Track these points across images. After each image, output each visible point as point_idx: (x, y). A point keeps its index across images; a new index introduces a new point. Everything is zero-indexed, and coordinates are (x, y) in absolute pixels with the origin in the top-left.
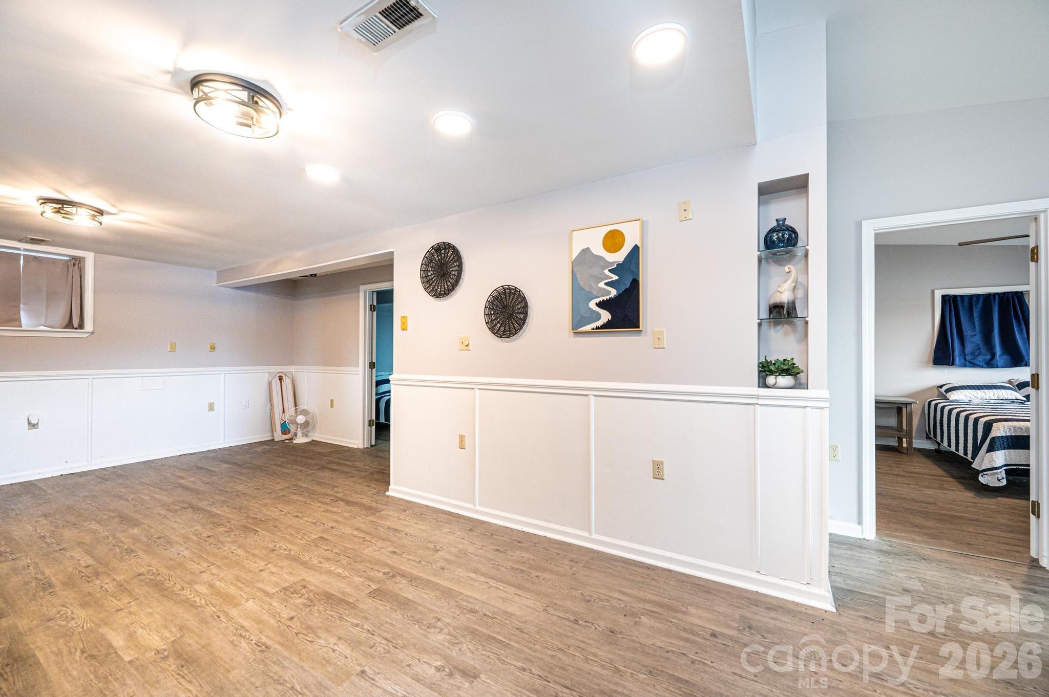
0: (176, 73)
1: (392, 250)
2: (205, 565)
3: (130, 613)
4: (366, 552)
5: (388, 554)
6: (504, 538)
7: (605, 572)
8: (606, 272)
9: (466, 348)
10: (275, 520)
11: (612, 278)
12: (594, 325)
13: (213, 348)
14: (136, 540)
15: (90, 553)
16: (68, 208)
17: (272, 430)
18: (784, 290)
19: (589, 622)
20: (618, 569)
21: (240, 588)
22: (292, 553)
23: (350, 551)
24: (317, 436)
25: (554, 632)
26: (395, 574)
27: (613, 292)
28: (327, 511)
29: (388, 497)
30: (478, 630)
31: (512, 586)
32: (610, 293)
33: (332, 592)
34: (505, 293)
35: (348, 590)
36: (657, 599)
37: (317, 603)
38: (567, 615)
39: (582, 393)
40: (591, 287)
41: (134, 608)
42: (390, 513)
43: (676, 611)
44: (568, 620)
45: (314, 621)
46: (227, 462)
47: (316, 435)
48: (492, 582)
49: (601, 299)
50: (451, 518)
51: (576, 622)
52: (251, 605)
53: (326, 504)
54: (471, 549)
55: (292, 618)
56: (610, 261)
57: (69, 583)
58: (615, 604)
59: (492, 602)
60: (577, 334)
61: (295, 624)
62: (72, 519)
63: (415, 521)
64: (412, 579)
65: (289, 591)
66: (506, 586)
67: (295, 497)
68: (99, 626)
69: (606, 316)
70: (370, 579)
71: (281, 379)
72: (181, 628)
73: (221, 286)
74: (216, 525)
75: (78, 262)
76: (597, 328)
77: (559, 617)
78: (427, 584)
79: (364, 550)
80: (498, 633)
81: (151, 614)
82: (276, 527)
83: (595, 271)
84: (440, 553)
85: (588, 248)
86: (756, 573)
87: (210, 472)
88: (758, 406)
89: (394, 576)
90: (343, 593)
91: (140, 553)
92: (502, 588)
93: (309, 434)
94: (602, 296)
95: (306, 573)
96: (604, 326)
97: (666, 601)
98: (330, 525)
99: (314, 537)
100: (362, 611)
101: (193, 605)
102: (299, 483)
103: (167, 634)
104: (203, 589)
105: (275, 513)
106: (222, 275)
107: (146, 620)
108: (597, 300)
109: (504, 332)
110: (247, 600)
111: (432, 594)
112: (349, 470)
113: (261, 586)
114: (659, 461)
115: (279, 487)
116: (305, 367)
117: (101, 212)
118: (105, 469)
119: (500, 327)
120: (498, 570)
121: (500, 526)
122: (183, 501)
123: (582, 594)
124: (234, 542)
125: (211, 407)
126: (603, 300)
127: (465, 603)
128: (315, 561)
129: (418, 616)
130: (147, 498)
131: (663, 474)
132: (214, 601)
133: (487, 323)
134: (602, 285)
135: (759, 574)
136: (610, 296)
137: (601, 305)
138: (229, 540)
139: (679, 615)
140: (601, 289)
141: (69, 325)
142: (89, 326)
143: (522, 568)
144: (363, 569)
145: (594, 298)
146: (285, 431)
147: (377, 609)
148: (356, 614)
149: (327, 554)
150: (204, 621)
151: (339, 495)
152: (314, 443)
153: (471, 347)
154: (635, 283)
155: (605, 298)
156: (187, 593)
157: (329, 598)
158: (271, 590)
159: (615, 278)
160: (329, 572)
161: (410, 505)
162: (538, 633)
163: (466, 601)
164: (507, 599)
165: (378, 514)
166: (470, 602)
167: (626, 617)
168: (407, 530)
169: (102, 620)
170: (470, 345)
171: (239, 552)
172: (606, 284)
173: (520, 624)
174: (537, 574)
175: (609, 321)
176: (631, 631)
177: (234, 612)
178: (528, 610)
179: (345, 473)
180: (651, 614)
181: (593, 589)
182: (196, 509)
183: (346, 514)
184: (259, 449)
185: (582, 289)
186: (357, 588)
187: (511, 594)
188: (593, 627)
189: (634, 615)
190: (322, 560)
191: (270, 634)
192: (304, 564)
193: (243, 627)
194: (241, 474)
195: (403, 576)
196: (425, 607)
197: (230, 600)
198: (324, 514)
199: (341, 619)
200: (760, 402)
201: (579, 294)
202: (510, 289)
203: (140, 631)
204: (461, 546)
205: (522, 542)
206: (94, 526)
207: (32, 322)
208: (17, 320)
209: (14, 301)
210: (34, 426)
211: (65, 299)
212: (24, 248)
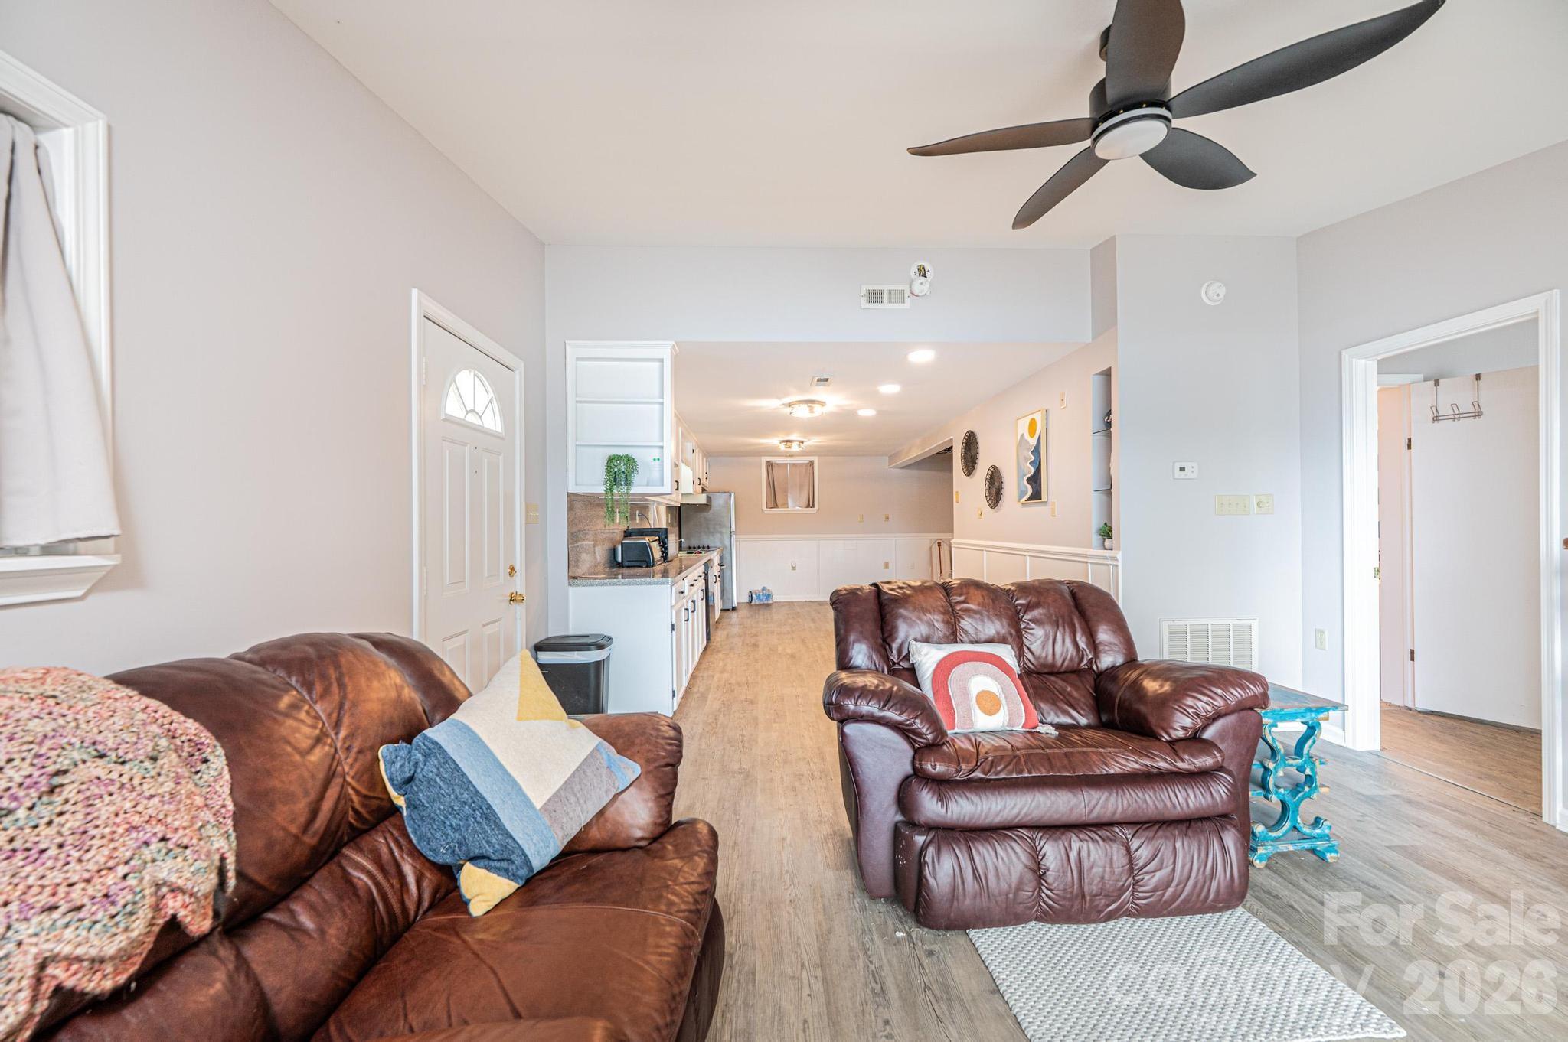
9: (981, 517)
13: (887, 518)
71: (939, 545)
73: (891, 468)
75: (811, 463)
106: (892, 458)
117: (802, 442)
125: (887, 566)
141: (808, 506)
142: (817, 506)
170: (982, 514)
207: (794, 504)
208: (787, 504)
209: (785, 492)
210: (794, 568)
211: (806, 488)
212: (789, 460)
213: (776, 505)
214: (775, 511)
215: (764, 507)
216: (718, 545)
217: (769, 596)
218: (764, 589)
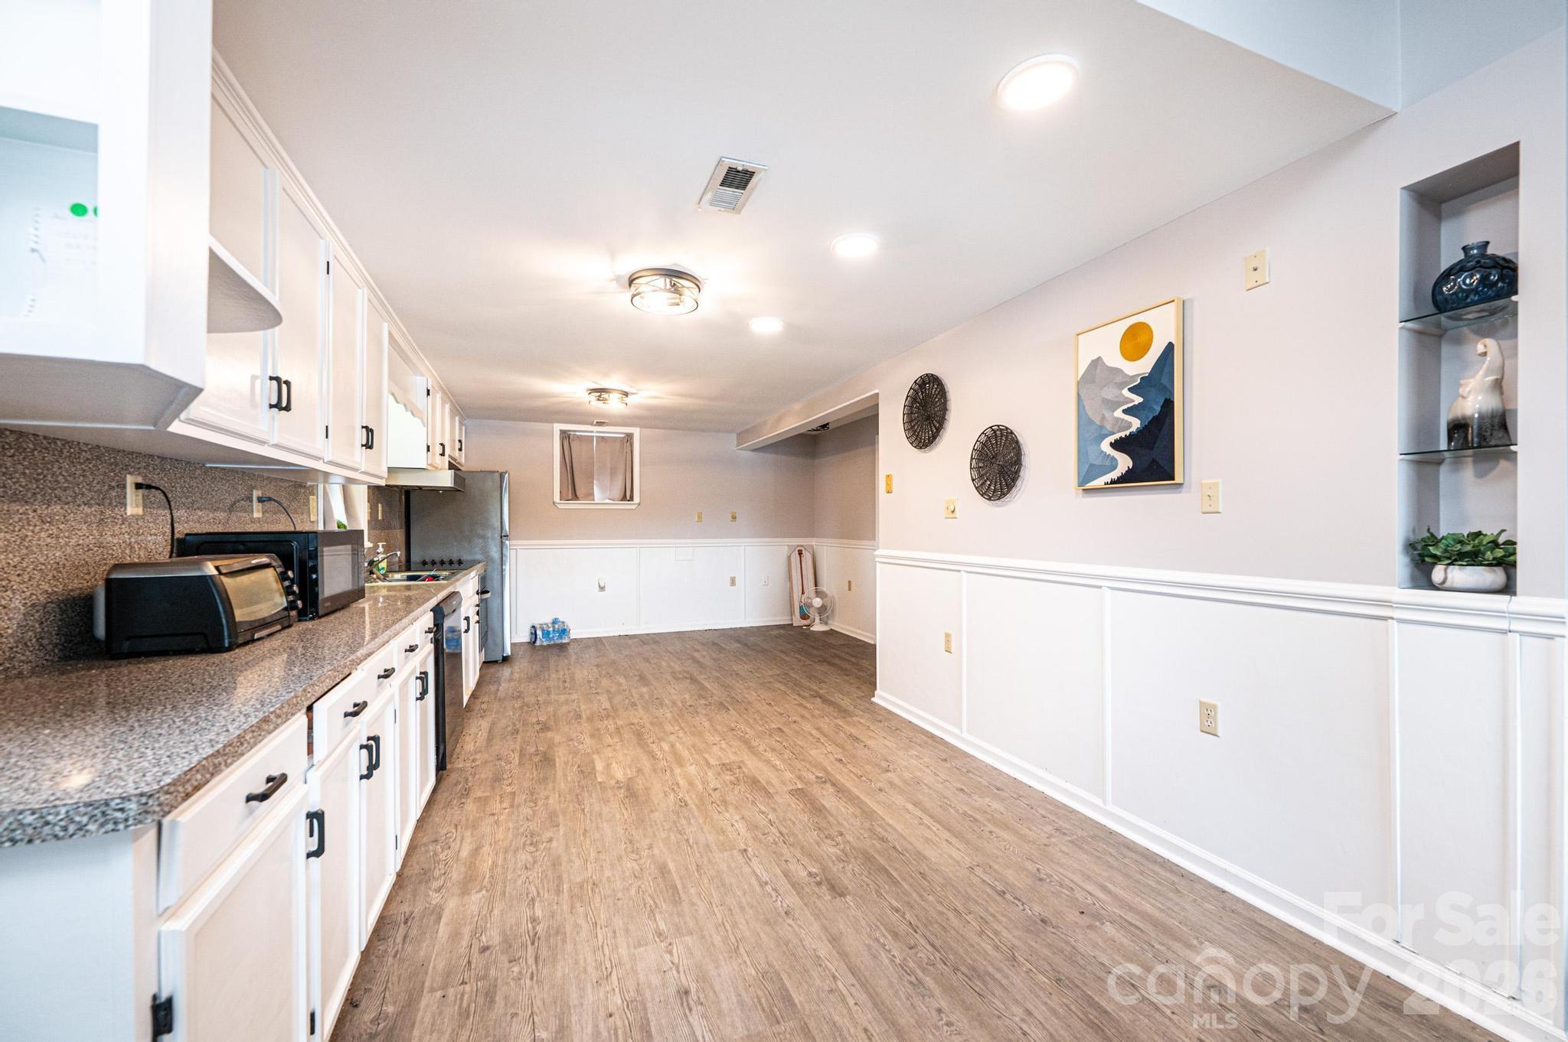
0: (618, 279)
1: (877, 391)
2: (677, 728)
3: (614, 750)
4: (812, 753)
5: (833, 760)
6: (981, 780)
7: (1099, 858)
8: (1126, 392)
9: (952, 516)
10: (749, 703)
11: (1134, 401)
12: (1108, 478)
13: (734, 518)
14: (642, 696)
15: (610, 700)
16: (605, 395)
17: (792, 613)
18: (1469, 392)
19: (1019, 900)
20: (1126, 861)
21: (692, 754)
22: (747, 736)
23: (798, 748)
24: (837, 625)
25: (963, 892)
26: (827, 780)
27: (1136, 424)
28: (800, 705)
29: (872, 703)
30: (875, 858)
31: (949, 830)
32: (1130, 425)
33: (761, 779)
34: (996, 436)
35: (775, 781)
36: (1158, 914)
37: (742, 784)
38: (996, 883)
39: (1092, 583)
40: (1103, 418)
41: (618, 747)
42: (862, 721)
43: (1176, 938)
44: (993, 888)
45: (731, 798)
46: (739, 641)
47: (836, 623)
48: (927, 820)
49: (1117, 436)
50: (930, 741)
51: (1002, 894)
52: (692, 770)
53: (804, 698)
54: (929, 779)
55: (715, 789)
56: (1131, 373)
57: (590, 719)
58: (1078, 896)
59: (912, 839)
60: (1088, 491)
61: (716, 795)
62: (611, 671)
63: (885, 735)
64: (840, 790)
65: (726, 767)
66: (940, 828)
67: (779, 685)
68: (593, 753)
69: (1124, 462)
70: (799, 778)
71: (800, 553)
72: (639, 771)
73: (741, 449)
74: (701, 696)
75: (630, 437)
76: (1113, 482)
77: (984, 881)
78: (853, 800)
79: (811, 750)
80: (896, 869)
81: (626, 754)
82: (746, 709)
83: (1110, 393)
84: (889, 774)
85: (1099, 358)
86: (1394, 944)
87: (721, 649)
88: (1394, 621)
89: (825, 782)
90: (768, 783)
91: (639, 707)
92: (934, 828)
93: (829, 622)
94: (1119, 432)
95: (748, 755)
96: (1122, 479)
97: (1173, 922)
98: (794, 718)
99: (774, 726)
100: (776, 803)
101: (654, 757)
102: (791, 674)
103: (628, 772)
104: (666, 746)
105: (752, 696)
106: (742, 436)
107: (621, 758)
108: (1112, 439)
109: (995, 491)
110: (691, 765)
111: (851, 810)
112: (849, 667)
113: (707, 756)
114: (1210, 705)
115: (770, 673)
116: (825, 540)
117: (626, 394)
118: (648, 635)
119: (990, 485)
120: (944, 810)
121: (987, 765)
122: (688, 672)
123: (1038, 870)
124: (707, 715)
125: (733, 582)
126: (1121, 438)
127: (880, 830)
128: (761, 749)
129: (824, 825)
130: (664, 664)
131: (1216, 727)
132: (669, 759)
133: (973, 480)
134: (1119, 413)
135: (1396, 946)
136: (1131, 430)
137: (1116, 445)
138: (704, 712)
139: (1177, 946)
140: (1118, 419)
141: (624, 498)
142: (637, 499)
143: (978, 817)
144: (800, 767)
145: (1107, 436)
146: (804, 616)
147: (789, 805)
148: (768, 804)
149: (777, 745)
150: (655, 770)
151: (821, 691)
152: (832, 633)
153: (957, 513)
154: (1169, 405)
155: (1123, 434)
156: (654, 746)
157: (754, 782)
158: (713, 762)
159: (1138, 400)
160: (768, 761)
161: (890, 717)
162: (943, 886)
163: (883, 828)
164: (932, 842)
165: (849, 719)
166: (886, 831)
167: (1083, 916)
168: (870, 742)
169: (597, 750)
170: (956, 510)
171: (707, 724)
172: (1125, 411)
173: (927, 869)
174: (993, 829)
175: (1129, 471)
176: (1074, 932)
177: (677, 771)
178: (950, 860)
179: (842, 669)
180: (1125, 926)
181: (1061, 870)
182: (693, 680)
183: (817, 712)
184: (775, 632)
185: (1091, 422)
186: (783, 783)
187: (940, 839)
188: (1021, 907)
189: (1097, 916)
190: (768, 749)
191: (694, 796)
192: (751, 749)
193: (678, 784)
194: (745, 655)
195: (834, 785)
196: (836, 820)
197: (680, 761)
198: (795, 707)
199: (753, 803)
200: (1397, 614)
201: (1088, 431)
202: (1001, 430)
203: (614, 764)
204: (918, 774)
205: (1002, 790)
206: (622, 680)
207: (602, 495)
208: (592, 494)
209: (590, 478)
210: (602, 589)
211: (622, 470)
212: (595, 431)
213: (575, 496)
214: (573, 505)
215: (557, 499)
216: (479, 557)
217: (564, 632)
218: (555, 622)
